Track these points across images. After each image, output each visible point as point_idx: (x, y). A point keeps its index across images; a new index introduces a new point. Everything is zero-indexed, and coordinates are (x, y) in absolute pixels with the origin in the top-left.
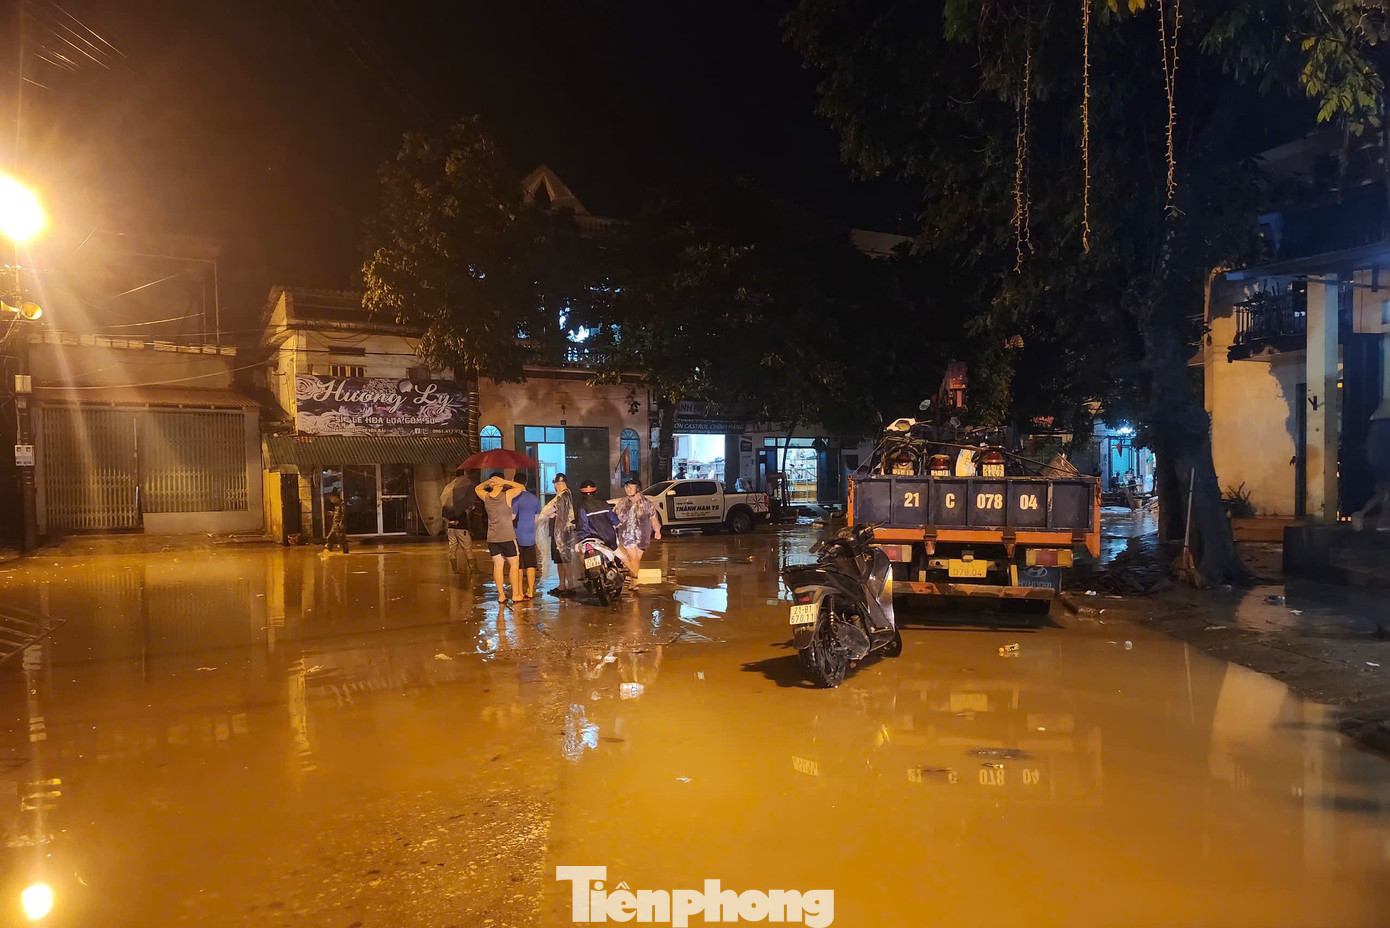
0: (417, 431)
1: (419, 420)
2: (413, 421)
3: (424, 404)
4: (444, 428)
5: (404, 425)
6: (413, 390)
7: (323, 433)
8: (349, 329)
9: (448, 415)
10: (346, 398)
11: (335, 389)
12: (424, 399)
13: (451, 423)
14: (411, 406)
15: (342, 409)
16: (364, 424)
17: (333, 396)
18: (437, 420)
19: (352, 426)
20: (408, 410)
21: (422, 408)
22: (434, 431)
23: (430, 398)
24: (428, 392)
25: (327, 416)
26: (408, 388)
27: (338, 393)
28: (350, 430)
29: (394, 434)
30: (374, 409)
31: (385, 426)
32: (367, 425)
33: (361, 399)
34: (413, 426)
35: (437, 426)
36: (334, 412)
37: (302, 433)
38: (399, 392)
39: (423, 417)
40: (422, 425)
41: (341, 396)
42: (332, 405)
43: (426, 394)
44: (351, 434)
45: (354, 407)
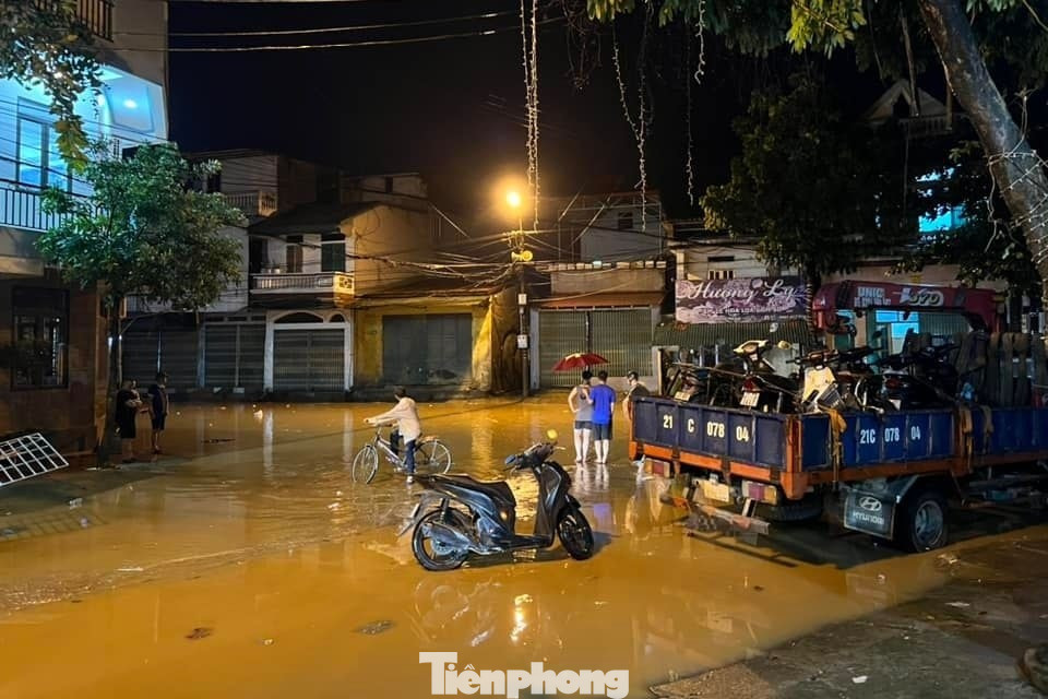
0: (766, 318)
1: (768, 309)
2: (763, 310)
3: (773, 295)
4: (790, 314)
5: (755, 314)
6: (763, 285)
7: (694, 322)
8: (711, 245)
9: (793, 304)
10: (711, 295)
11: (703, 289)
12: (772, 292)
13: (795, 310)
14: (761, 299)
15: (708, 304)
16: (724, 314)
17: (701, 294)
18: (783, 308)
19: (715, 316)
20: (759, 302)
21: (771, 300)
22: (781, 317)
23: (777, 291)
24: (775, 286)
25: (698, 309)
26: (759, 284)
27: (705, 292)
28: (713, 319)
29: (748, 320)
30: (732, 302)
31: (741, 315)
32: (727, 315)
33: (722, 295)
34: (763, 314)
35: (784, 313)
36: (702, 306)
37: (680, 323)
38: (751, 288)
39: (772, 306)
40: (771, 313)
41: (707, 294)
42: (701, 301)
43: (773, 288)
44: (713, 322)
45: (716, 301)
